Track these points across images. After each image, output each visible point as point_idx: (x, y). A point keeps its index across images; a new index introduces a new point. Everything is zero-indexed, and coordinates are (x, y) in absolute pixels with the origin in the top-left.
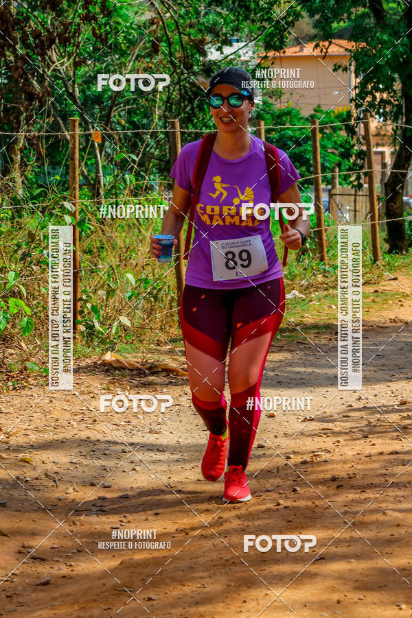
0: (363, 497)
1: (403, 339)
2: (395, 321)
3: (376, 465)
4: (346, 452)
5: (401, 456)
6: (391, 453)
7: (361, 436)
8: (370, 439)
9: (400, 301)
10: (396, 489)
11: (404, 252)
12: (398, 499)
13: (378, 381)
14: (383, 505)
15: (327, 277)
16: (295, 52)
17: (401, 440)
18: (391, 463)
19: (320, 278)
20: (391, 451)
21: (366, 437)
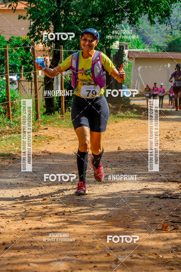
0: (18, 255)
1: (48, 163)
2: (44, 152)
3: (27, 236)
4: (12, 228)
5: (41, 231)
6: (36, 229)
7: (21, 219)
8: (25, 220)
9: (48, 141)
10: (36, 250)
11: (53, 114)
12: (37, 256)
13: (33, 186)
14: (29, 260)
15: (11, 127)
16: (3, 7)
17: (42, 221)
18: (35, 234)
19: (7, 128)
20: (35, 227)
21: (23, 219)
